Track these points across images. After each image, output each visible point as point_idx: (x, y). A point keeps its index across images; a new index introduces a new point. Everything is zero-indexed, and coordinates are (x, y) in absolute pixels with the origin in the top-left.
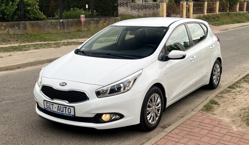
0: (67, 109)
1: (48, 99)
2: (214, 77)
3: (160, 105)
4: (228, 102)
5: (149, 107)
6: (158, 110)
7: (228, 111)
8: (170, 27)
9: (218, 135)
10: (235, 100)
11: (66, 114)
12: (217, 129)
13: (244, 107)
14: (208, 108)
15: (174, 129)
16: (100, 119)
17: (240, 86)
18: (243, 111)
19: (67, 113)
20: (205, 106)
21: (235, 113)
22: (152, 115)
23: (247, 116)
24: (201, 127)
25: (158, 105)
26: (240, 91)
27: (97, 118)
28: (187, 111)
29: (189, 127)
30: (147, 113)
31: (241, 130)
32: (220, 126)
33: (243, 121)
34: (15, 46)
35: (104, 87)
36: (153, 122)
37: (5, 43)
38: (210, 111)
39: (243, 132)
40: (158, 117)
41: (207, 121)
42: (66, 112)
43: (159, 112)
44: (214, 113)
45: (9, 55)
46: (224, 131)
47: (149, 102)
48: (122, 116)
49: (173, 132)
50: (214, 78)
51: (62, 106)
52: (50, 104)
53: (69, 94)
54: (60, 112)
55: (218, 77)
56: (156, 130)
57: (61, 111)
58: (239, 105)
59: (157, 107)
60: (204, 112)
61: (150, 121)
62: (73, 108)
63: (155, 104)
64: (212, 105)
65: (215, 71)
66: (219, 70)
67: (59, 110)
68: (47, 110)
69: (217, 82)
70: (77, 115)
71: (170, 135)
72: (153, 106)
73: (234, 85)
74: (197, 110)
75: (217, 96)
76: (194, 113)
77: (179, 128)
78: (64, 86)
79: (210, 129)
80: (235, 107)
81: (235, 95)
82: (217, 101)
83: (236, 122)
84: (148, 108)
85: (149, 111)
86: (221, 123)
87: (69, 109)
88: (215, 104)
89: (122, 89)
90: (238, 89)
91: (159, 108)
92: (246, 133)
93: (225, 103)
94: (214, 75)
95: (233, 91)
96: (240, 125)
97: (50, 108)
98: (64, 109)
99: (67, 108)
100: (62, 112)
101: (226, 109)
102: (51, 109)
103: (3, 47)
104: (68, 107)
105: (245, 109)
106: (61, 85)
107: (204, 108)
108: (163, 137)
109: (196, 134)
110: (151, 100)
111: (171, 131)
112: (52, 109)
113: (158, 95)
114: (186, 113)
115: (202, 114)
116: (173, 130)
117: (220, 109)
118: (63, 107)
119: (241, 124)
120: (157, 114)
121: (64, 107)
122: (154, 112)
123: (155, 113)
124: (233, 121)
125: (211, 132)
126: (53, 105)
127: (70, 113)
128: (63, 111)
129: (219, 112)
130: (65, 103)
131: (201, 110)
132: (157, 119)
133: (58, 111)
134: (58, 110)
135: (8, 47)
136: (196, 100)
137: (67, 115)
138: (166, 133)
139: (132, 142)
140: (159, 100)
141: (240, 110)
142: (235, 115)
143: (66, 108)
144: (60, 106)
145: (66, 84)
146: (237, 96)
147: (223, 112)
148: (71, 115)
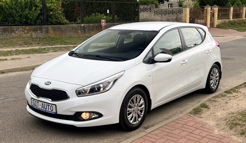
0: (50, 107)
1: (34, 97)
2: (211, 81)
3: (143, 106)
4: (219, 106)
5: (130, 107)
6: (141, 111)
7: (216, 114)
8: (160, 31)
9: (197, 137)
10: (227, 104)
11: (49, 111)
12: (197, 132)
13: (233, 111)
14: (197, 112)
15: (156, 130)
16: (79, 117)
17: (238, 91)
18: (230, 116)
20: (194, 109)
21: (222, 116)
22: (134, 115)
23: (232, 121)
24: (183, 129)
25: (141, 105)
26: (236, 96)
27: (77, 116)
28: (176, 113)
29: (171, 128)
30: (128, 113)
31: (222, 133)
32: (202, 129)
33: (227, 125)
34: (35, 49)
35: (84, 86)
36: (135, 122)
37: (27, 46)
38: (198, 114)
39: (224, 135)
40: (141, 117)
41: (191, 124)
43: (143, 113)
44: (202, 116)
45: (28, 57)
46: (204, 134)
47: (130, 103)
48: (100, 115)
49: (153, 133)
50: (211, 83)
51: (45, 104)
52: (36, 101)
53: (52, 93)
54: (44, 109)
55: (217, 81)
56: (138, 130)
58: (229, 110)
59: (139, 108)
60: (191, 115)
61: (131, 121)
62: (55, 106)
63: (138, 105)
64: (202, 109)
65: (212, 75)
66: (218, 75)
67: (43, 107)
68: (34, 107)
69: (216, 86)
70: (58, 113)
71: (149, 135)
72: (134, 107)
73: (232, 89)
74: (185, 113)
75: (210, 100)
76: (181, 115)
77: (161, 129)
78: (48, 85)
79: (191, 131)
80: (224, 111)
81: (229, 100)
82: (208, 105)
83: (220, 125)
84: (128, 109)
85: (129, 111)
86: (204, 126)
87: (52, 107)
88: (205, 108)
89: (102, 89)
90: (234, 94)
91: (143, 109)
92: (227, 136)
93: (215, 107)
94: (211, 80)
95: (228, 95)
96: (223, 129)
97: (36, 106)
98: (47, 106)
99: (49, 105)
100: (46, 110)
101: (214, 112)
103: (24, 50)
104: (50, 105)
105: (233, 113)
106: (46, 84)
107: (192, 111)
108: (142, 137)
109: (174, 135)
110: (132, 101)
111: (152, 132)
112: (37, 107)
113: (141, 96)
114: (175, 115)
115: (188, 117)
116: (154, 131)
117: (208, 113)
119: (225, 127)
120: (140, 115)
121: (48, 105)
122: (136, 112)
123: (137, 114)
124: (217, 125)
125: (191, 135)
126: (38, 102)
127: (52, 111)
128: (46, 109)
129: (207, 115)
130: (49, 101)
131: (190, 113)
132: (140, 119)
134: (42, 107)
135: (28, 50)
136: (189, 103)
137: (50, 112)
138: (145, 133)
139: (110, 141)
140: (142, 101)
141: (228, 114)
142: (221, 119)
144: (44, 103)
145: (50, 83)
146: (231, 101)
147: (211, 116)
148: (53, 112)
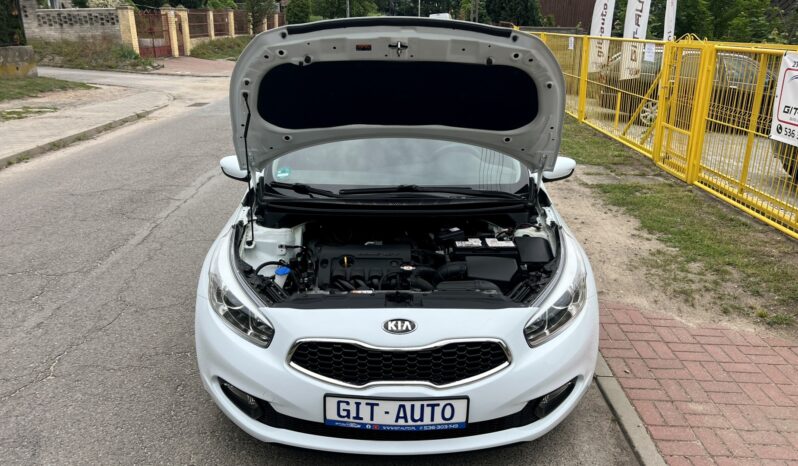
0: (438, 410)
11: (436, 425)
19: (438, 419)
42: (432, 420)
51: (418, 405)
52: (358, 404)
54: (410, 423)
57: (413, 420)
62: (464, 401)
67: (405, 418)
68: (344, 425)
70: (473, 419)
87: (448, 409)
97: (357, 417)
98: (428, 411)
99: (438, 405)
100: (419, 423)
102: (361, 419)
104: (442, 403)
112: (366, 421)
118: (422, 406)
126: (374, 404)
127: (451, 419)
128: (421, 419)
133: (401, 422)
134: (398, 417)
137: (439, 427)
143: (436, 408)
144: (408, 405)
148: (453, 424)
